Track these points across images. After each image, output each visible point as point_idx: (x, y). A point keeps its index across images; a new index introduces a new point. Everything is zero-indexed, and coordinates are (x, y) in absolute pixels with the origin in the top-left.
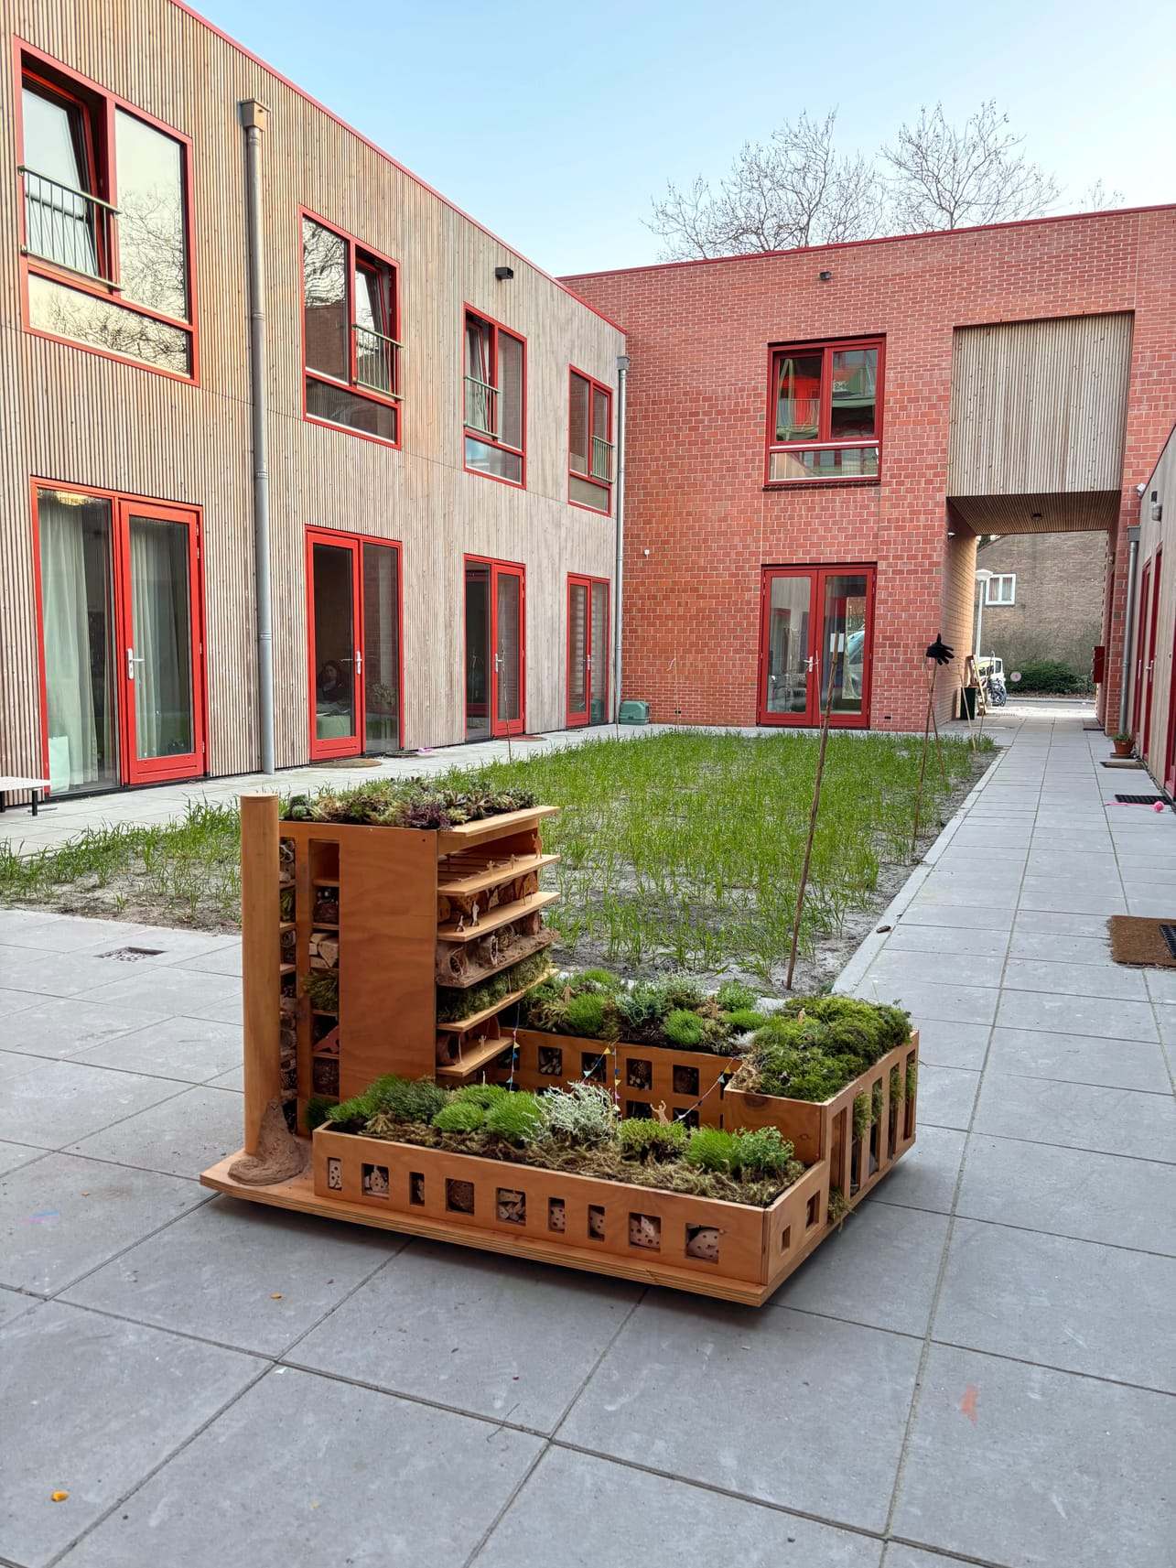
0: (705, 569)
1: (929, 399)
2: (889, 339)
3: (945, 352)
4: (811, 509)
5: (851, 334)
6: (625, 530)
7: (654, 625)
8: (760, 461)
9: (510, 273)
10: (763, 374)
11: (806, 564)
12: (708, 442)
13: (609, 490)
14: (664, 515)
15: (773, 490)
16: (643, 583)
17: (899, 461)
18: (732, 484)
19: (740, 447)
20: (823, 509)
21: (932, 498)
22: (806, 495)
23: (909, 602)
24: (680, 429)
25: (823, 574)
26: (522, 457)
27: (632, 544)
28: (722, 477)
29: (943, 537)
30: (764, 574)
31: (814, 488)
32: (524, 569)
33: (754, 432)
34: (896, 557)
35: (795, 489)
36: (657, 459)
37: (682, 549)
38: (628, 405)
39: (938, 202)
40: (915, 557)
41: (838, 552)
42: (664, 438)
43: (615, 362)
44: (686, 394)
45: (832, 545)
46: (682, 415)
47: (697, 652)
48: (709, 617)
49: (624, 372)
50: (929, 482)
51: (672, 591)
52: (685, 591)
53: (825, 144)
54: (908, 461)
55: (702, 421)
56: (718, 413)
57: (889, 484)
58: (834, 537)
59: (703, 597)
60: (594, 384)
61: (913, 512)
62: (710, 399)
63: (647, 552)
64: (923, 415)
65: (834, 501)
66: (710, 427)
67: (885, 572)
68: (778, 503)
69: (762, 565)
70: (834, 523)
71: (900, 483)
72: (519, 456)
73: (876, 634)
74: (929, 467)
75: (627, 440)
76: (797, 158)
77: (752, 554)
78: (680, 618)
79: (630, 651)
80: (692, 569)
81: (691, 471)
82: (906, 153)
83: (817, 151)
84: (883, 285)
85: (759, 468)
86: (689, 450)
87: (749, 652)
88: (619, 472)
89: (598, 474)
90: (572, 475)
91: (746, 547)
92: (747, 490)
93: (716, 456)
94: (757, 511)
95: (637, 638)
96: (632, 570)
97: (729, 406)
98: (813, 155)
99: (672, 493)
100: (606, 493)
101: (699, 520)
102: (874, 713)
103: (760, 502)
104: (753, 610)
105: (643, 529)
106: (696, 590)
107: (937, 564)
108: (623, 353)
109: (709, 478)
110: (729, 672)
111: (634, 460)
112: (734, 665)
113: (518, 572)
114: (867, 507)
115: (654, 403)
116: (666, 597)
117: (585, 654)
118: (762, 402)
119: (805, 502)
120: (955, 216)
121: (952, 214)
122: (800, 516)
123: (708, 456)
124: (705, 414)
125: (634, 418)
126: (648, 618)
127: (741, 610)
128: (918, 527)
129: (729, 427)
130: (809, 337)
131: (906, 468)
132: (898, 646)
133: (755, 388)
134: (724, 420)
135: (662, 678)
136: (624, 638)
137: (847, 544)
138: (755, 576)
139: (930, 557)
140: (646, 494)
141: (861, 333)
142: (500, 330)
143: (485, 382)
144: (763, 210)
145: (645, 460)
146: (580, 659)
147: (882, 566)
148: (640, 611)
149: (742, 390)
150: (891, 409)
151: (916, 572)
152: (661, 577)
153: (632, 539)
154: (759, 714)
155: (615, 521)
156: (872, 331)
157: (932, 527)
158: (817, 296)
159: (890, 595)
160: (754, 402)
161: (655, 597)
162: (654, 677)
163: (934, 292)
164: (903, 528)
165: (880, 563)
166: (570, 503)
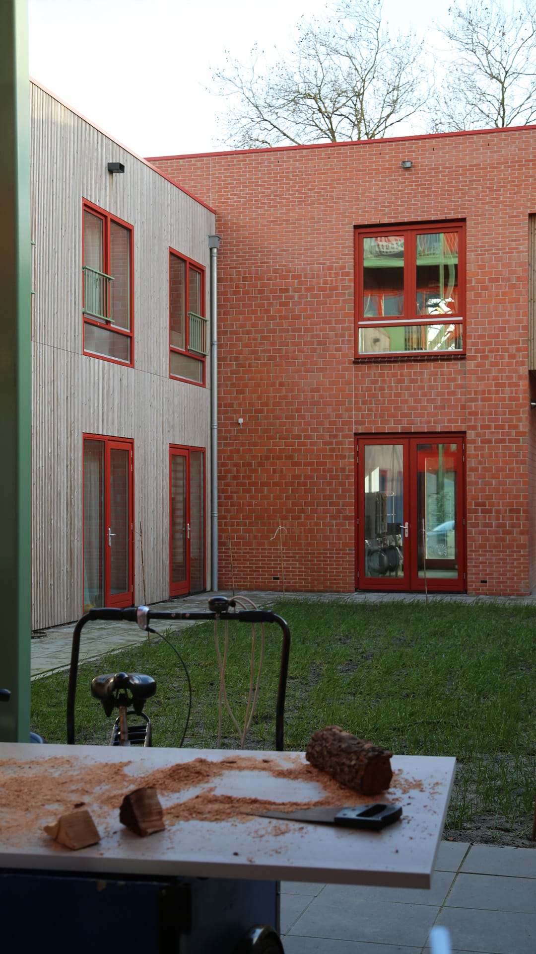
0: (299, 437)
1: (508, 279)
2: (469, 223)
3: (522, 236)
4: (401, 381)
5: (433, 218)
6: (219, 398)
7: (249, 491)
8: (350, 336)
9: (121, 168)
10: (349, 254)
11: (398, 433)
12: (298, 317)
13: (203, 362)
14: (257, 385)
15: (363, 363)
16: (238, 451)
17: (481, 337)
18: (324, 357)
19: (329, 322)
20: (412, 381)
21: (516, 371)
22: (395, 368)
23: (498, 470)
24: (271, 304)
25: (414, 442)
26: (131, 338)
27: (226, 412)
28: (313, 350)
29: (527, 408)
30: (357, 442)
31: (402, 361)
32: (132, 443)
33: (343, 308)
34: (482, 427)
35: (384, 362)
36: (249, 332)
37: (277, 417)
38: (219, 280)
39: (489, 72)
40: (502, 427)
41: (428, 422)
42: (255, 312)
43: (207, 242)
44: (275, 271)
45: (422, 415)
46: (272, 291)
47: (294, 518)
48: (305, 484)
49: (215, 250)
50: (512, 357)
51: (267, 458)
52: (279, 458)
53: (377, 13)
54: (490, 336)
55: (292, 297)
56: (308, 290)
57: (474, 358)
58: (424, 408)
59: (298, 464)
60: (190, 264)
61: (497, 385)
62: (299, 276)
63: (241, 421)
64: (504, 294)
65: (421, 374)
66: (299, 303)
67: (474, 442)
68: (368, 375)
69: (356, 434)
70: (424, 395)
71: (485, 358)
72: (127, 336)
73: (469, 500)
74: (511, 343)
75: (219, 314)
76: (350, 26)
77: (344, 423)
78: (275, 484)
79: (225, 518)
80: (286, 438)
81: (282, 344)
82: (457, 26)
83: (368, 19)
84: (461, 174)
85: (349, 342)
86: (281, 324)
87: (346, 518)
88: (212, 345)
89: (195, 347)
90: (172, 351)
91: (339, 416)
92: (338, 362)
93: (307, 330)
94: (349, 382)
95: (232, 504)
96: (226, 438)
97: (318, 283)
98: (365, 23)
99: (264, 365)
100: (200, 365)
101: (292, 390)
102: (471, 577)
103: (351, 373)
104: (348, 477)
105: (236, 398)
106: (291, 457)
107: (523, 434)
108: (214, 233)
109: (300, 351)
110: (326, 538)
111: (225, 333)
112: (331, 531)
113: (126, 446)
114: (454, 380)
115: (245, 279)
116: (261, 464)
117: (185, 523)
118: (349, 280)
119: (395, 375)
120: (505, 85)
121: (503, 83)
122: (390, 388)
123: (299, 330)
124: (295, 290)
125: (225, 293)
126: (244, 484)
127: (337, 477)
128: (504, 399)
129: (319, 303)
130: (393, 221)
131: (490, 344)
132: (490, 511)
133: (343, 267)
134: (313, 297)
135: (259, 544)
136: (219, 504)
137: (436, 415)
138: (349, 444)
139: (516, 427)
140: (239, 366)
141: (443, 217)
142: (112, 221)
143: (100, 271)
144: (320, 76)
145: (237, 333)
146: (180, 528)
147: (471, 435)
148: (235, 478)
149: (330, 268)
150: (473, 289)
151: (503, 441)
152: (255, 444)
153: (224, 406)
154: (357, 580)
155: (209, 392)
156: (452, 216)
157: (516, 399)
158: (399, 183)
159: (480, 463)
160: (343, 280)
161: (249, 465)
162: (250, 544)
163: (509, 182)
164: (490, 399)
165: (468, 432)
166: (172, 378)
